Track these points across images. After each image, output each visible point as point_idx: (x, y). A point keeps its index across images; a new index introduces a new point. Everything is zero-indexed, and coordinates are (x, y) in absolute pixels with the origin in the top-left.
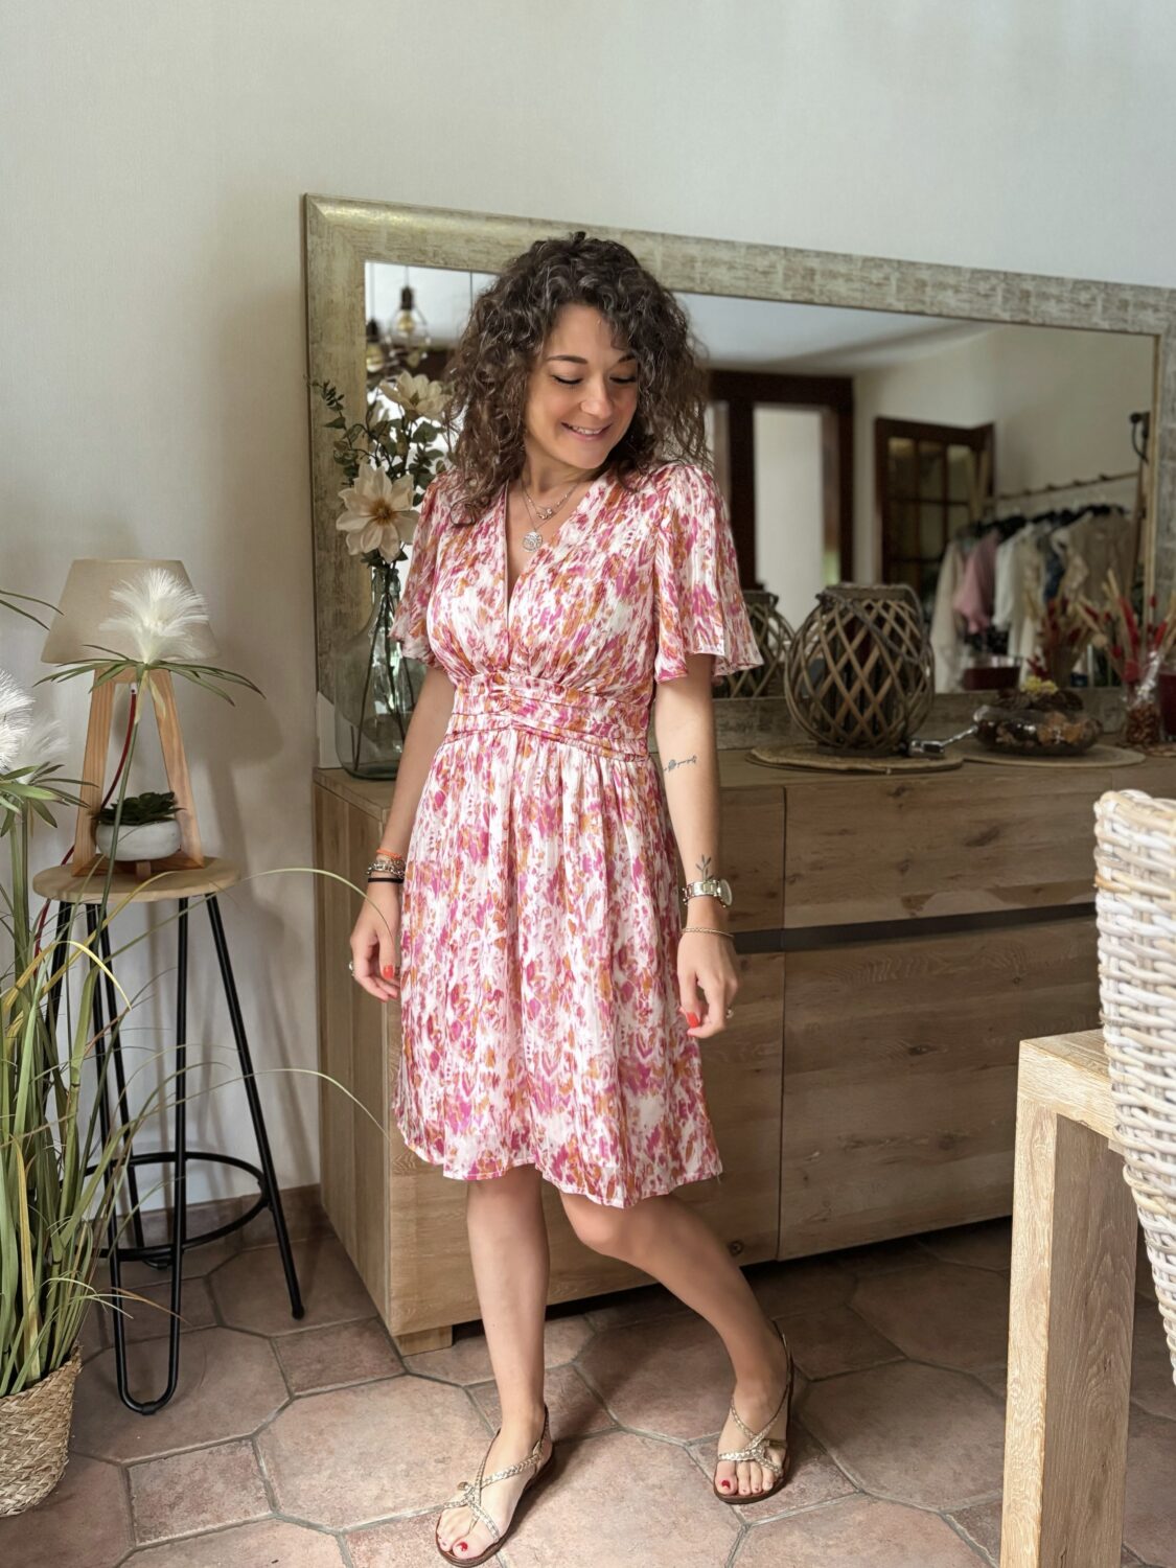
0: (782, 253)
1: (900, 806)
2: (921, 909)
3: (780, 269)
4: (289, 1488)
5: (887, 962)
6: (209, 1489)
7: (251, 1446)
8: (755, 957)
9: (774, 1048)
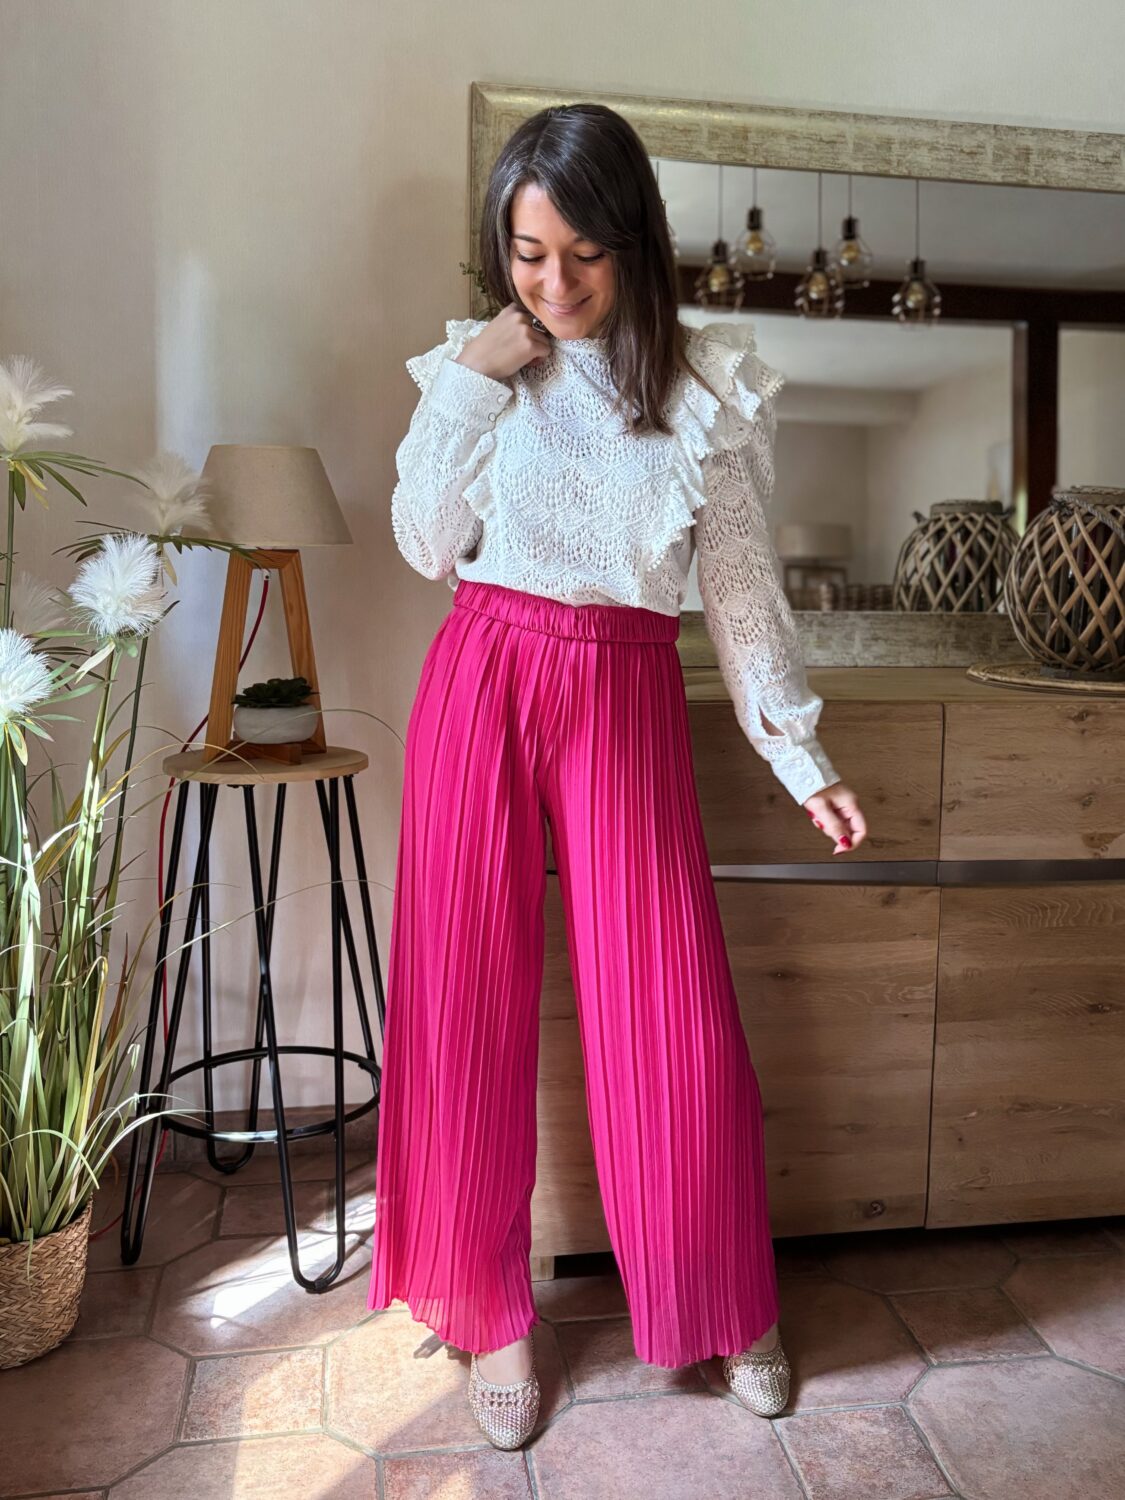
0: (992, 132)
1: (1083, 732)
2: (1107, 848)
3: (989, 150)
4: (345, 1403)
5: (1063, 907)
6: (267, 1394)
7: (321, 1356)
8: (904, 890)
9: (925, 992)
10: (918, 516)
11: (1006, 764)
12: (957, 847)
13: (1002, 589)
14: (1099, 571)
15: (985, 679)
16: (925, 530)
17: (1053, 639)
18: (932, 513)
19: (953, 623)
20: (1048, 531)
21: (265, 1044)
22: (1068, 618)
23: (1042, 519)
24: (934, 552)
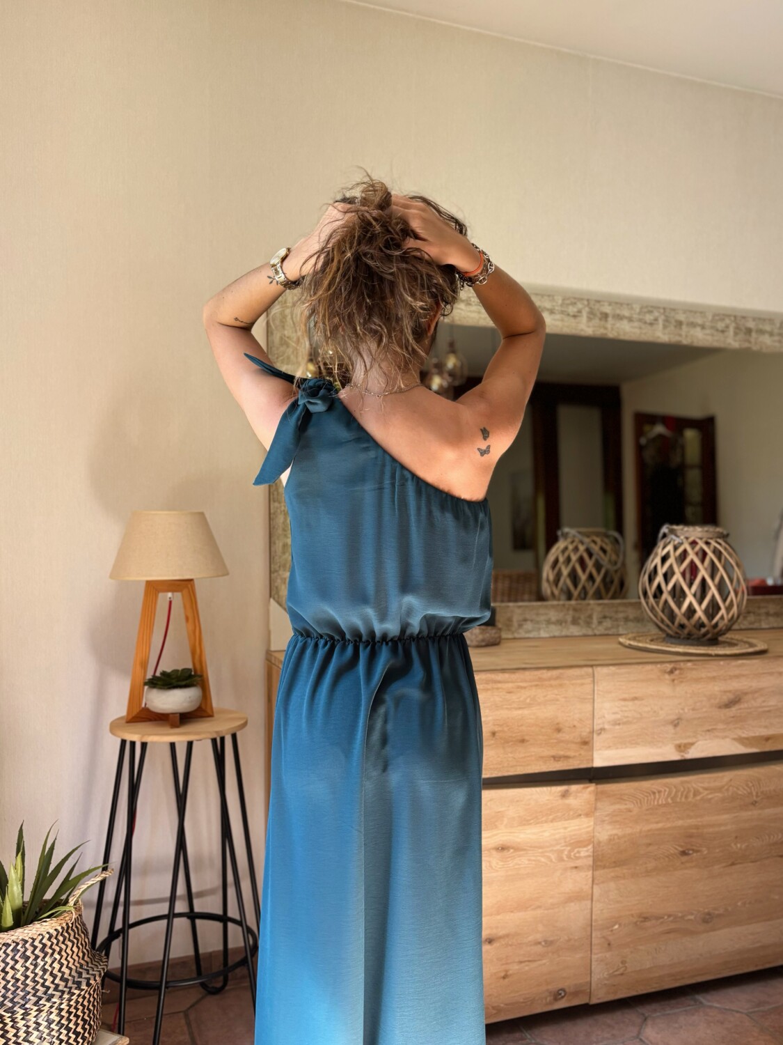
0: (586, 302)
1: (673, 680)
2: (688, 752)
3: (585, 314)
5: (665, 791)
8: (574, 788)
9: (587, 851)
11: (630, 703)
12: (602, 758)
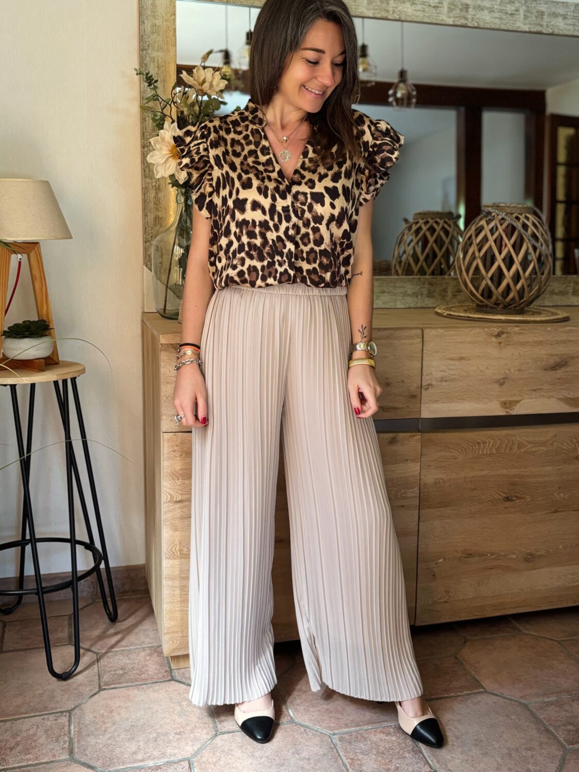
1: (500, 343)
2: (514, 409)
3: (446, 5)
4: (83, 743)
5: (490, 442)
6: (36, 740)
7: (67, 717)
8: (401, 435)
9: (413, 492)
10: (406, 221)
11: (457, 363)
12: (430, 410)
13: (454, 261)
14: (509, 252)
15: (445, 314)
16: (410, 228)
17: (483, 290)
18: (414, 219)
19: (426, 283)
20: (479, 229)
21: (28, 537)
22: (491, 279)
23: (477, 222)
24: (415, 241)
